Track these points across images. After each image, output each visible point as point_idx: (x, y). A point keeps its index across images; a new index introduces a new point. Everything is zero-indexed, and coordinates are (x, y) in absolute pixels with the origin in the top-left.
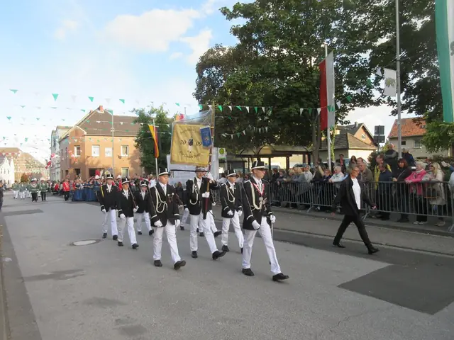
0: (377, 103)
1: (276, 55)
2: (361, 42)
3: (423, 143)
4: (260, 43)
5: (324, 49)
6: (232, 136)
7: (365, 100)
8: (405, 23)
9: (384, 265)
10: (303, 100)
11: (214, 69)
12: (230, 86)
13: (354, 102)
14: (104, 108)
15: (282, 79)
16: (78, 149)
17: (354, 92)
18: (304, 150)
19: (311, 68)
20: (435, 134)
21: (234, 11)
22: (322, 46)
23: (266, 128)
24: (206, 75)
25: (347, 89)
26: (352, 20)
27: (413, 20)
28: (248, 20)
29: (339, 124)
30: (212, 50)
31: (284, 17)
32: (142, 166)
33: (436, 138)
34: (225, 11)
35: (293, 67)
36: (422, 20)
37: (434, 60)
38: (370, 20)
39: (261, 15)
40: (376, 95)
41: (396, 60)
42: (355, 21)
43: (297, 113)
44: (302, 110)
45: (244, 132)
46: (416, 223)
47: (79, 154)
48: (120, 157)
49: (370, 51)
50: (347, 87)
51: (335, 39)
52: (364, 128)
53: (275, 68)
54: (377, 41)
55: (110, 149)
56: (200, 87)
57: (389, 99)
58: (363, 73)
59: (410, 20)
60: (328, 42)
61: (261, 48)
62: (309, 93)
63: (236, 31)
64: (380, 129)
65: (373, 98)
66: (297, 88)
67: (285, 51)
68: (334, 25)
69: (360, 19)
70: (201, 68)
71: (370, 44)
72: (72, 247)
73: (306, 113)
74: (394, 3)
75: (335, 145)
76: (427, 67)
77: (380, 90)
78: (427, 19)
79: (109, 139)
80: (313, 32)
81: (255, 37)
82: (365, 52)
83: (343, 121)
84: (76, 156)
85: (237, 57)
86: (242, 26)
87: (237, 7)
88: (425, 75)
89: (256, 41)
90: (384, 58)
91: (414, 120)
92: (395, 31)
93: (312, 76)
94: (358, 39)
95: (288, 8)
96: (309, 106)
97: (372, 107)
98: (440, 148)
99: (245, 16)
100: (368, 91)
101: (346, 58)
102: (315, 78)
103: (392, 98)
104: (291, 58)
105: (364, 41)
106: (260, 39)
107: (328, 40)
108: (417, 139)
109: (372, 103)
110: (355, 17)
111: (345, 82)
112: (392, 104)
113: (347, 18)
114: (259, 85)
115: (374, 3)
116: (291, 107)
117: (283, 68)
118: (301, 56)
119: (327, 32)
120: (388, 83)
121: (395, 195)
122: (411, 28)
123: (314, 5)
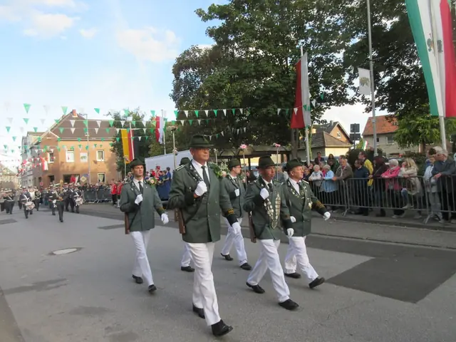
0: (352, 102)
1: (252, 56)
2: (335, 42)
3: (395, 139)
4: (236, 44)
5: (299, 49)
6: (210, 137)
7: (340, 99)
8: (376, 24)
9: (367, 259)
10: (281, 100)
11: (191, 70)
12: (208, 88)
13: (330, 101)
14: (78, 112)
15: (259, 80)
16: (52, 155)
17: (330, 91)
18: (283, 150)
19: (287, 69)
20: (406, 131)
21: (210, 12)
22: (297, 46)
23: (245, 129)
24: (182, 76)
25: (322, 89)
26: (326, 21)
27: (384, 21)
28: (224, 21)
29: (316, 124)
30: (188, 51)
31: (259, 19)
32: (118, 170)
33: (407, 134)
34: (200, 13)
35: (270, 68)
36: (391, 21)
37: (404, 59)
38: (343, 21)
39: (237, 16)
40: (350, 93)
41: (368, 59)
42: (329, 22)
43: (274, 114)
44: (279, 110)
45: (222, 133)
46: (395, 216)
47: (52, 160)
48: (96, 162)
49: (344, 51)
50: (323, 87)
51: (310, 40)
52: (339, 127)
53: (252, 69)
54: (349, 41)
55: (86, 154)
56: (177, 88)
57: (363, 98)
58: (338, 72)
59: (380, 21)
60: (303, 43)
61: (237, 49)
62: (286, 93)
63: (211, 33)
64: (355, 127)
65: (347, 97)
66: (275, 89)
67: (261, 52)
68: (308, 26)
69: (332, 19)
70: (177, 69)
71: (344, 44)
72: (53, 256)
73: (284, 113)
74: (365, 5)
75: (312, 143)
76: (397, 66)
77: (354, 88)
78: (396, 19)
79: (84, 144)
80: (288, 32)
81: (231, 38)
82: (339, 52)
83: (320, 120)
84: (49, 162)
85: (214, 58)
86: (218, 27)
87: (212, 9)
88: (395, 74)
89: (232, 42)
90: (357, 58)
91: (387, 117)
92: (367, 31)
93: (289, 76)
94: (332, 40)
95: (263, 9)
96: (286, 106)
97: (347, 106)
98: (412, 144)
99: (221, 18)
100: (343, 90)
101: (321, 58)
102: (292, 78)
103: (366, 97)
104: (267, 59)
105: (338, 41)
106: (236, 40)
107: (303, 41)
108: (389, 136)
109: (347, 102)
110: (329, 18)
111: (321, 82)
112: (366, 102)
113: (321, 19)
114: (237, 86)
115: (347, 4)
116: (269, 108)
117: (260, 69)
118: (277, 57)
119: (301, 33)
120: (363, 82)
121: (373, 191)
122: (382, 28)
123: (289, 6)
